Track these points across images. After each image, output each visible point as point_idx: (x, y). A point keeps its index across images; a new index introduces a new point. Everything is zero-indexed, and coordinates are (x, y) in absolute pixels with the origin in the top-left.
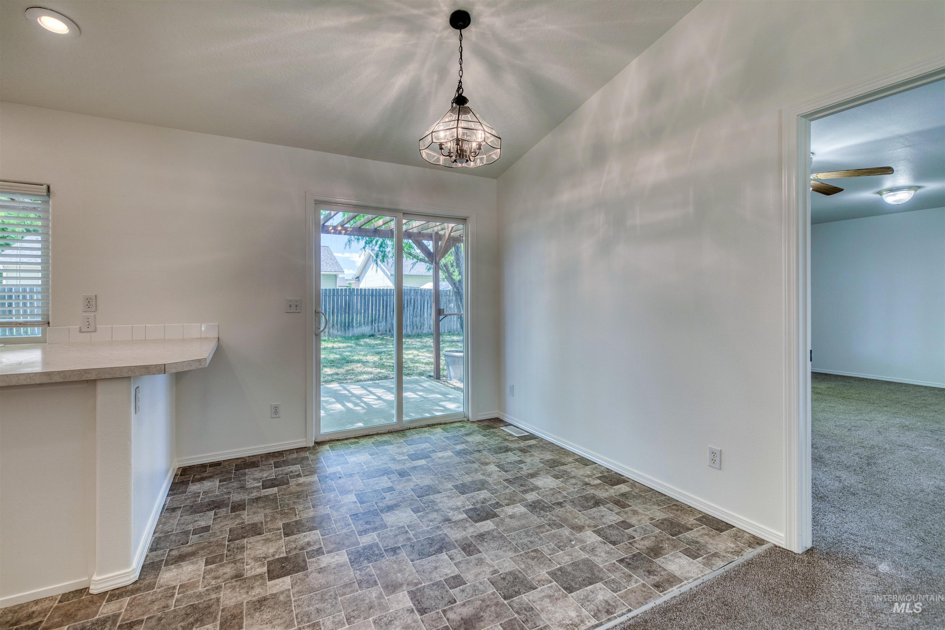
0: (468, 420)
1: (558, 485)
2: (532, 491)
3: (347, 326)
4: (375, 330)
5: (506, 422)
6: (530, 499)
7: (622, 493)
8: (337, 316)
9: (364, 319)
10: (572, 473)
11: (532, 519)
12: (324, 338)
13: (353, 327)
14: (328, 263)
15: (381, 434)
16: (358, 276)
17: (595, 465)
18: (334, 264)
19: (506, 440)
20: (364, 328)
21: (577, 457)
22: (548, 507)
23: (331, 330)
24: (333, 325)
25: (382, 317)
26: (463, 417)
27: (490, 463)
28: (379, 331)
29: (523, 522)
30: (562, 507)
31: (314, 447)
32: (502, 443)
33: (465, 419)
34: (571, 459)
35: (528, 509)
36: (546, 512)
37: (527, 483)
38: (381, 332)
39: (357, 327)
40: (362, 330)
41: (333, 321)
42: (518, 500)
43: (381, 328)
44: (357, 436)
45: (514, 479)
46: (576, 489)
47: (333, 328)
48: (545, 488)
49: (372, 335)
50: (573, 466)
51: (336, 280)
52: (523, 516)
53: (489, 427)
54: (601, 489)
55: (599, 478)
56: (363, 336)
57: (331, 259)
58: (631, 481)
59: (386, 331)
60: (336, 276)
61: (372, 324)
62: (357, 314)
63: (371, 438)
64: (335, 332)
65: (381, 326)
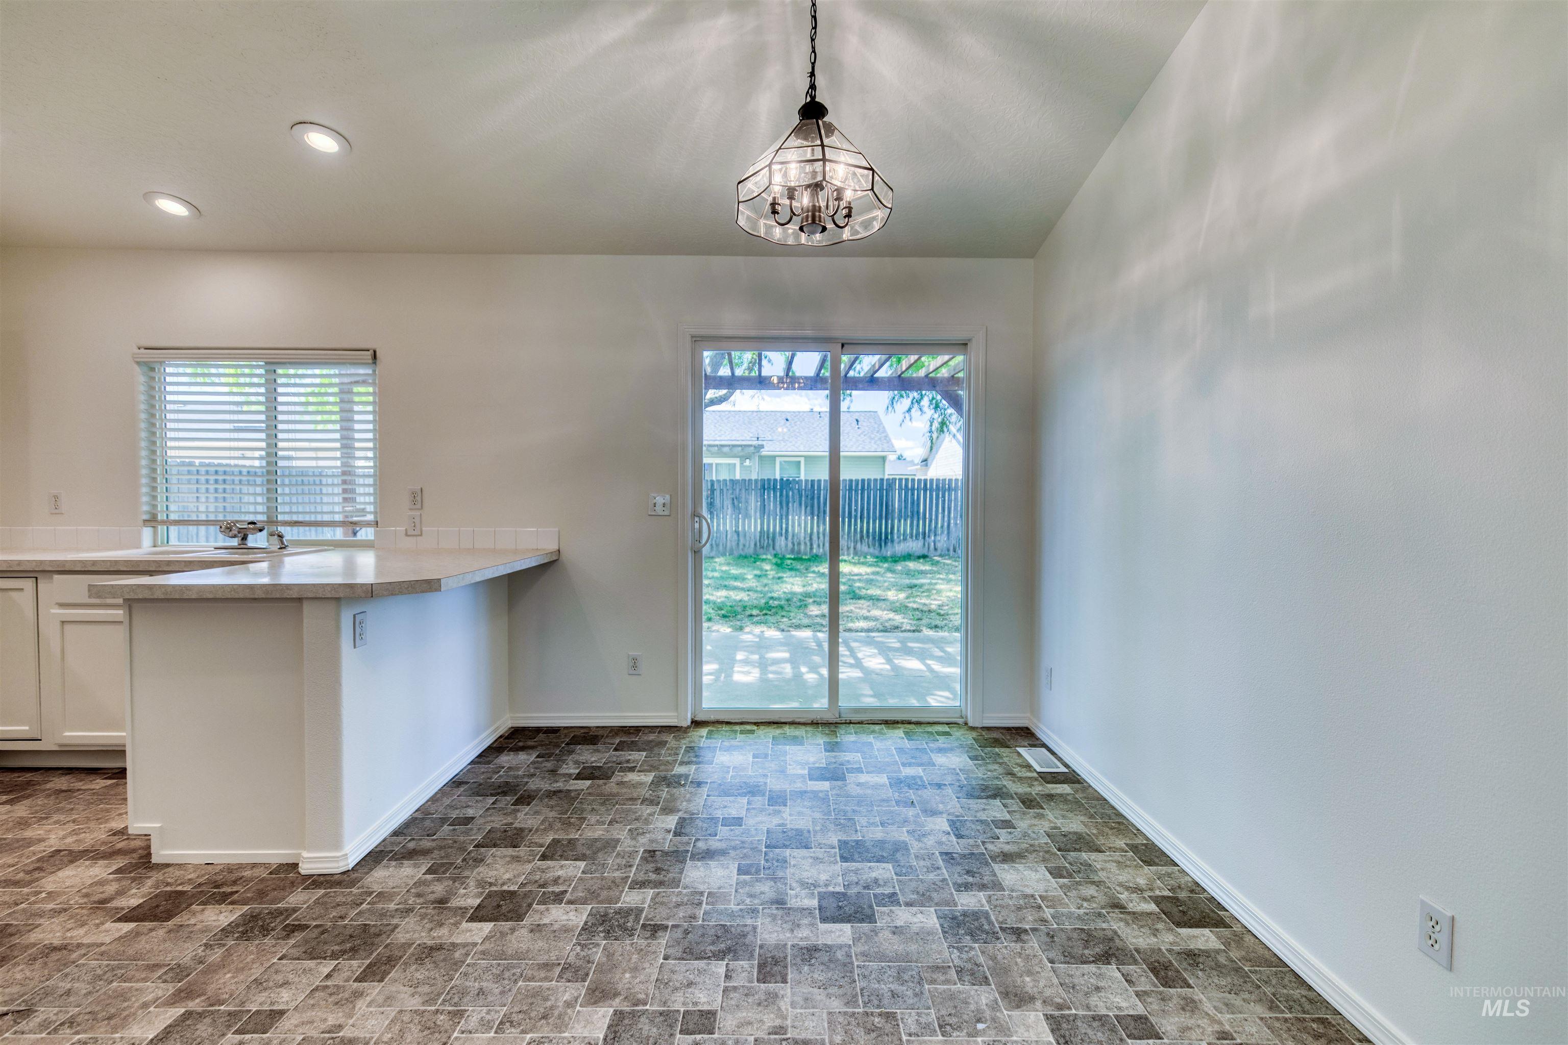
0: (966, 724)
1: (1046, 891)
2: (980, 890)
3: (883, 539)
4: (929, 548)
5: (1038, 739)
6: (962, 905)
7: (1191, 950)
8: (868, 523)
9: (912, 529)
10: (1100, 873)
11: (934, 946)
12: (845, 558)
13: (892, 541)
14: (873, 439)
15: (799, 723)
16: (925, 457)
17: (1170, 869)
18: (883, 439)
19: (1011, 774)
20: (911, 543)
21: (1140, 841)
22: (987, 933)
23: (859, 544)
24: (862, 537)
25: (942, 527)
26: (958, 715)
27: (941, 813)
28: (936, 549)
29: (913, 947)
30: (1019, 939)
31: (688, 727)
32: (997, 778)
33: (961, 721)
34: (1121, 843)
35: (942, 926)
36: (975, 941)
37: (985, 871)
38: (939, 552)
39: (899, 542)
40: (908, 547)
41: (862, 531)
42: (936, 901)
43: (939, 545)
44: (759, 721)
45: (964, 856)
46: (1082, 911)
47: (861, 541)
48: (1012, 891)
49: (924, 557)
50: (1116, 858)
51: (884, 464)
52: (923, 936)
53: (998, 743)
54: (1142, 927)
55: (1158, 900)
56: (908, 557)
57: (878, 432)
58: (1237, 928)
59: (948, 550)
60: (884, 459)
61: (924, 538)
62: (899, 521)
63: (778, 728)
64: (865, 548)
65: (939, 541)
